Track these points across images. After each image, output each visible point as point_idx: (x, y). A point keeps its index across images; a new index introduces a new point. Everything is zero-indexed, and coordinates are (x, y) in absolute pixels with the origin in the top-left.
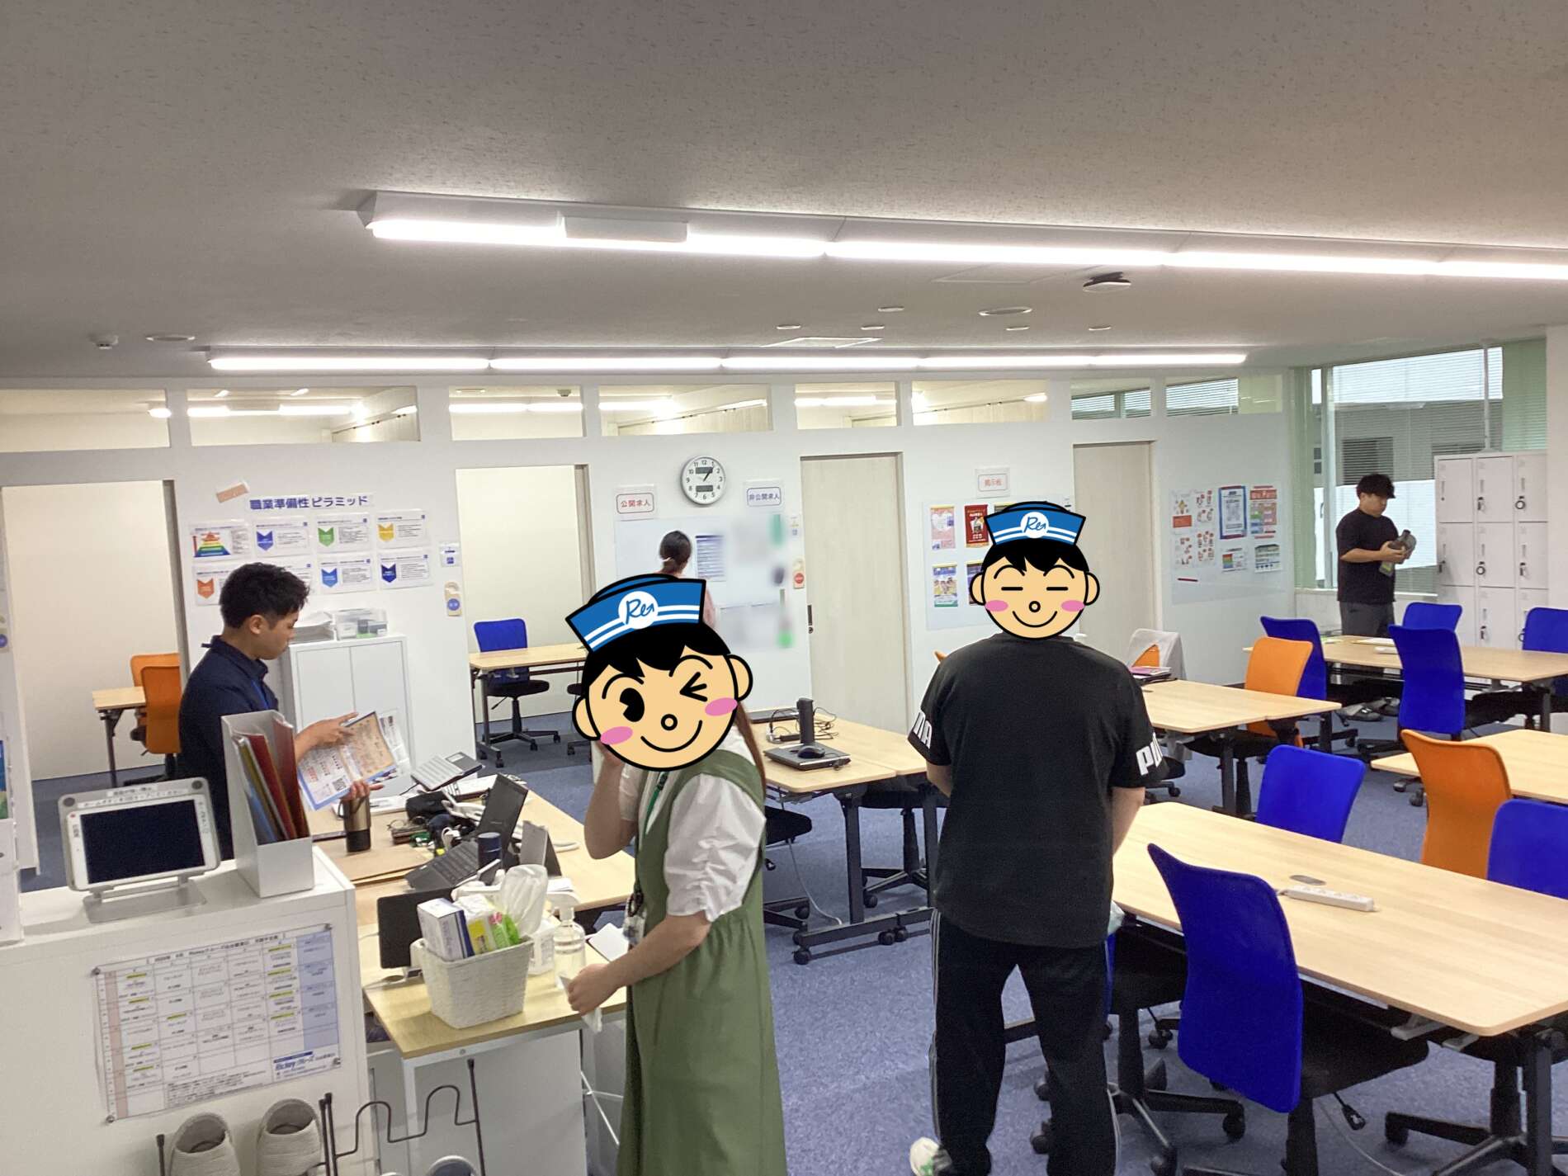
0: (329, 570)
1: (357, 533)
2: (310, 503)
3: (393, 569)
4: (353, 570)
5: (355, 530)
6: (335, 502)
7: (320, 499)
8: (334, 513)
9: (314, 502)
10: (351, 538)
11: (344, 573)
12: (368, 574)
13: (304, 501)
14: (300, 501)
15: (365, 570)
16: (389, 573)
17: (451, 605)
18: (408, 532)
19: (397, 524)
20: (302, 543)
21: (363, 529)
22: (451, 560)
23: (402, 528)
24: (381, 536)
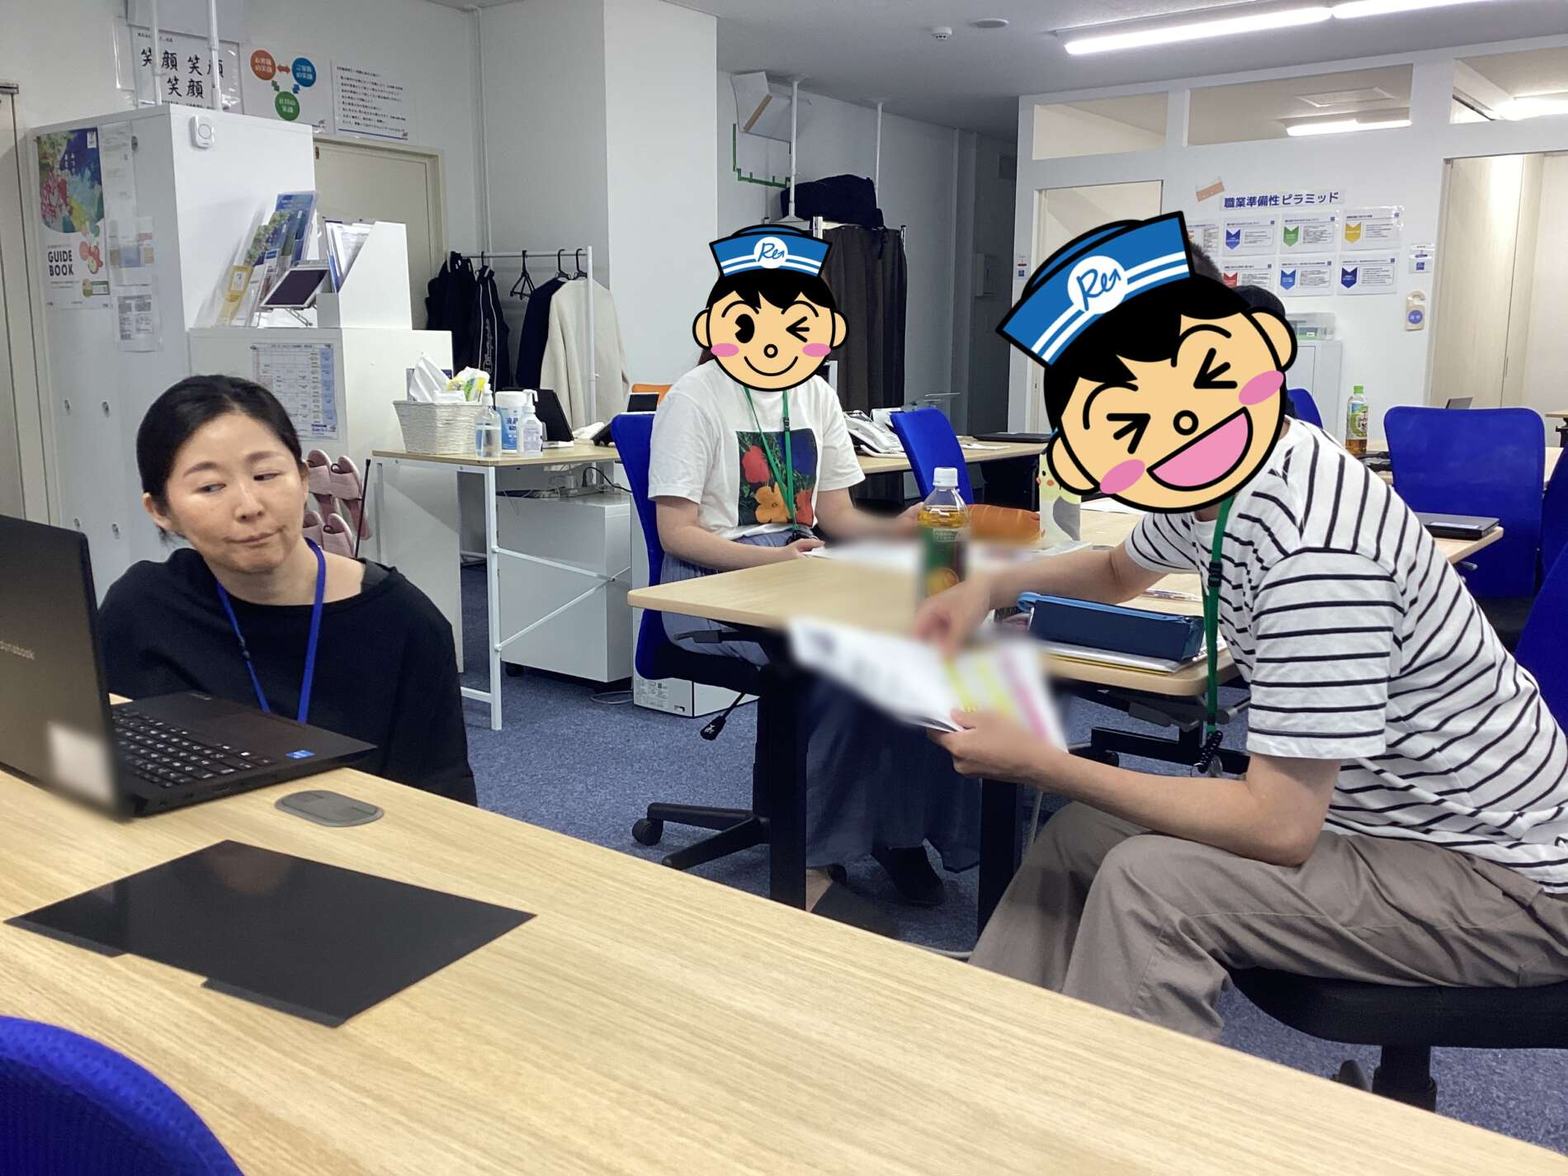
0: (1288, 271)
1: (1322, 233)
2: (1280, 200)
3: (1354, 272)
4: (1313, 273)
5: (1321, 229)
6: (1305, 199)
7: (1290, 198)
8: (1302, 211)
9: (1284, 199)
10: (1316, 237)
11: (1302, 275)
12: (1326, 277)
13: (1274, 199)
14: (1271, 199)
15: (1324, 273)
16: (1348, 278)
17: (1413, 318)
18: (1376, 232)
19: (1365, 223)
20: (1268, 242)
21: (1328, 228)
22: (1420, 267)
23: (1370, 228)
24: (1347, 236)
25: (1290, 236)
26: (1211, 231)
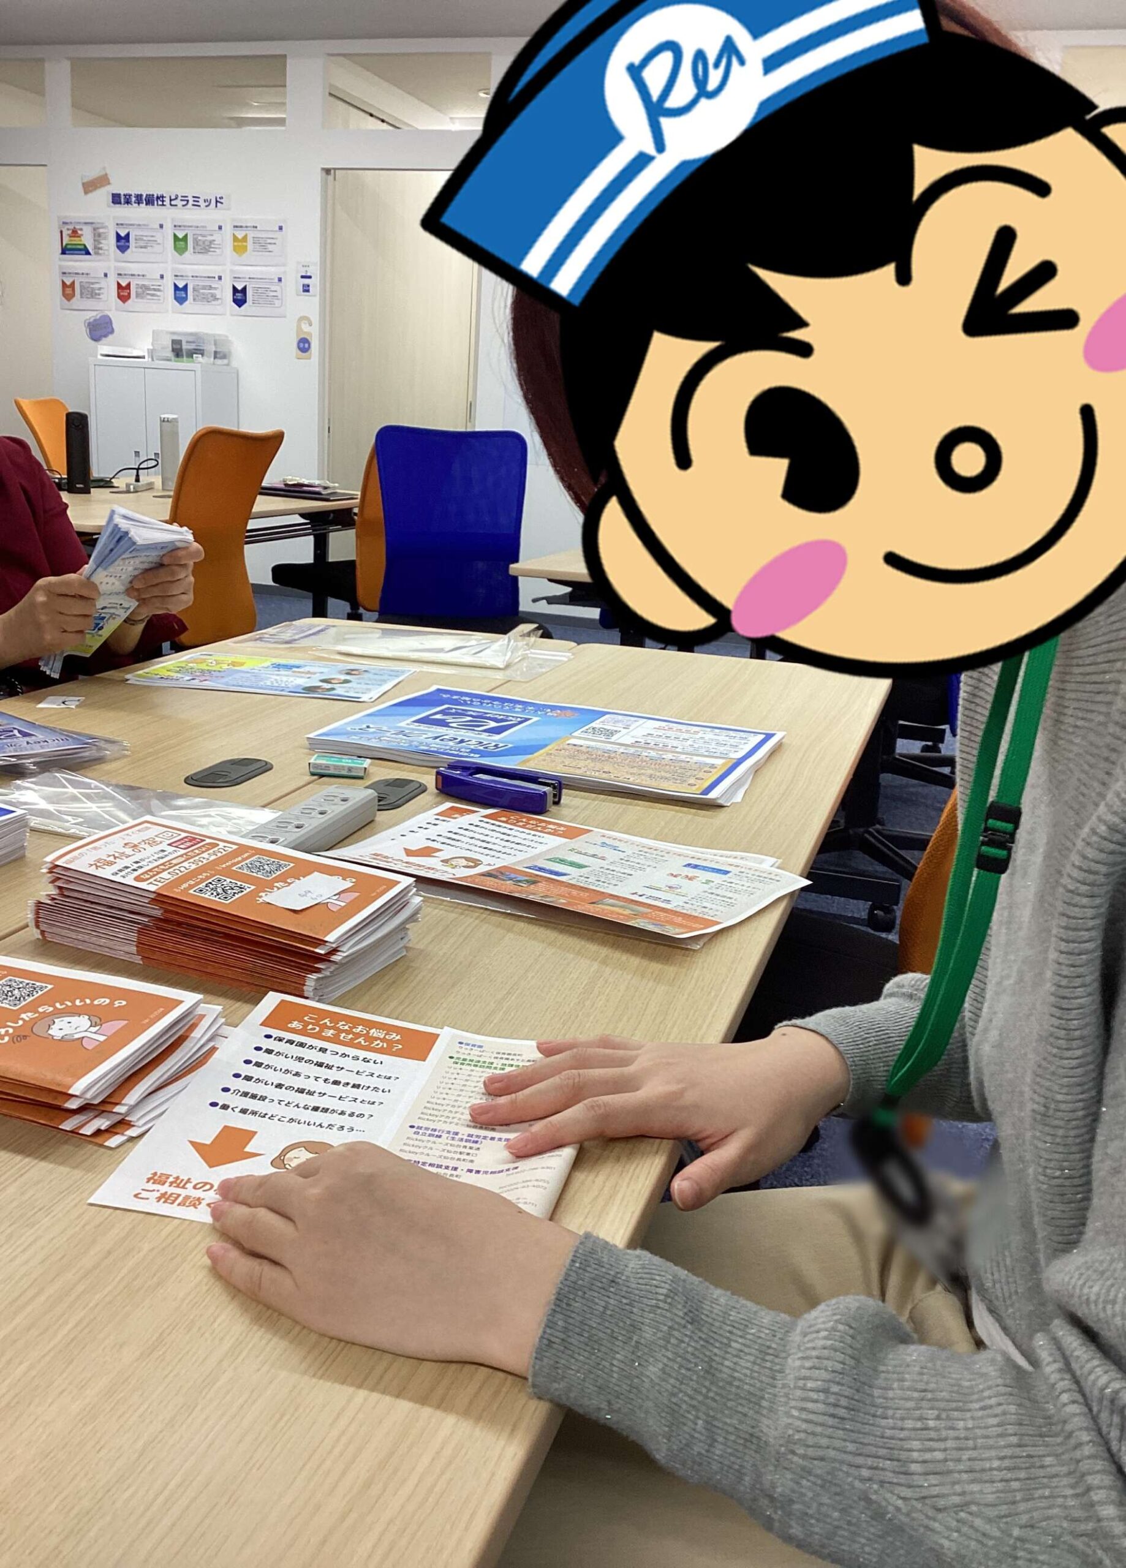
0: (180, 283)
1: (211, 242)
2: (167, 200)
3: (244, 290)
4: (204, 288)
5: (209, 238)
6: (191, 202)
7: (176, 198)
8: (189, 216)
9: (171, 200)
10: (205, 248)
11: (195, 290)
12: (218, 294)
13: (161, 198)
14: (158, 198)
15: (215, 288)
16: (239, 296)
17: (302, 345)
18: (263, 245)
19: (251, 234)
20: (157, 248)
21: (217, 237)
22: (306, 288)
23: (256, 240)
24: (235, 249)
25: (180, 244)
26: (101, 231)
